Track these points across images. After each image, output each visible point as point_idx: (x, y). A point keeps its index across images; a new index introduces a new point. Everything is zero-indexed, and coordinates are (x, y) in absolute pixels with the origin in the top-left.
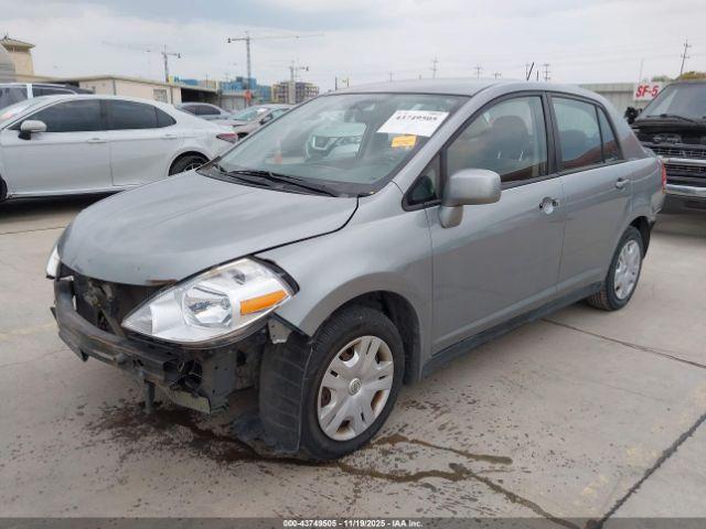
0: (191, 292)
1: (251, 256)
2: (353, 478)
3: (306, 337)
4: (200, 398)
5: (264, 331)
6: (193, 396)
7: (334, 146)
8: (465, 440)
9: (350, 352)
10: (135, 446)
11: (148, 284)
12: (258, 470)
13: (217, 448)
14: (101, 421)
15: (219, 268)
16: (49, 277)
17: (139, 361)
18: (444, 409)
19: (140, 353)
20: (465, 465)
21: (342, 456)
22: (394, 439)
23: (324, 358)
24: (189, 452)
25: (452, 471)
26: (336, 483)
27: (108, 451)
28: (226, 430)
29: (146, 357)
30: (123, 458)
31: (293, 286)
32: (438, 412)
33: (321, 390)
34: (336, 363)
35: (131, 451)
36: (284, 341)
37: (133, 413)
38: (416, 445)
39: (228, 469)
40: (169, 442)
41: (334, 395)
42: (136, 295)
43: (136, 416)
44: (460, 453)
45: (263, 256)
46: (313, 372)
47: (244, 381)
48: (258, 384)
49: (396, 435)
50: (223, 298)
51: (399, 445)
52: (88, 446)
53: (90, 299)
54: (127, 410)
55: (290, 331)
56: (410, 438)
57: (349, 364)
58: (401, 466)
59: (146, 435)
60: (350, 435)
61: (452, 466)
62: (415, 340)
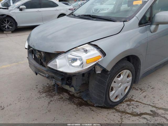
0: (69, 55)
1: (89, 43)
2: (120, 114)
3: (108, 71)
4: (72, 87)
5: (93, 69)
6: (70, 87)
7: (99, 11)
8: (154, 102)
9: (120, 75)
10: (52, 99)
11: (55, 53)
12: (89, 109)
13: (76, 101)
14: (42, 90)
15: (78, 48)
16: (26, 48)
17: (53, 77)
18: (144, 90)
19: (53, 75)
20: (156, 111)
21: (115, 106)
22: (130, 100)
23: (112, 78)
24: (68, 102)
25: (152, 113)
26: (114, 115)
27: (44, 100)
28: (78, 95)
29: (56, 76)
30: (49, 103)
31: (104, 54)
32: (142, 91)
33: (111, 87)
34: (116, 79)
35: (51, 101)
36: (100, 72)
37: (51, 88)
38: (137, 103)
39: (80, 109)
40: (62, 98)
41: (114, 88)
42: (51, 56)
43: (52, 89)
44: (153, 106)
45: (93, 43)
46: (109, 82)
47: (84, 81)
48: (88, 82)
49: (131, 99)
50: (80, 57)
51: (132, 102)
52: (39, 98)
53: (37, 56)
54: (49, 87)
55: (102, 69)
56: (135, 100)
57: (119, 79)
58: (134, 110)
59: (55, 96)
60: (118, 100)
61: (151, 111)
62: (138, 70)
